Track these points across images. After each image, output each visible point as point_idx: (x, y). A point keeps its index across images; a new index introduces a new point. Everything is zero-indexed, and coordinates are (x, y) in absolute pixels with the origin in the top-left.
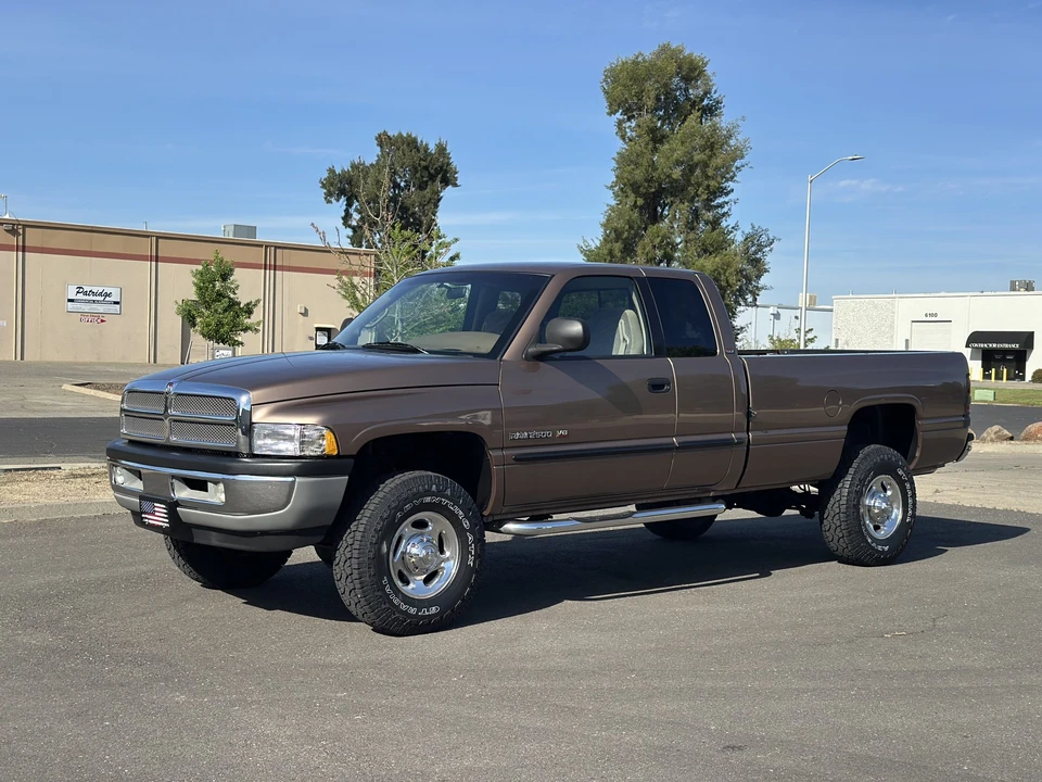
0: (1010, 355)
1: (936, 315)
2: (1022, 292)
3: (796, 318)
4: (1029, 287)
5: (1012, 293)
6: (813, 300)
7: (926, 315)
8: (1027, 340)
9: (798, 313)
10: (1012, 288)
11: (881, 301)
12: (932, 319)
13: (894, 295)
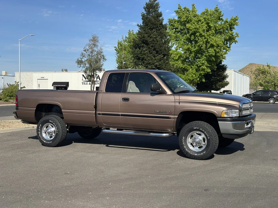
0: (63, 88)
1: (44, 78)
2: (65, 72)
3: (3, 78)
4: (66, 71)
5: (63, 72)
6: (6, 73)
7: (41, 78)
8: (67, 84)
9: (3, 77)
10: (62, 71)
11: (29, 74)
12: (43, 79)
13: (32, 72)
